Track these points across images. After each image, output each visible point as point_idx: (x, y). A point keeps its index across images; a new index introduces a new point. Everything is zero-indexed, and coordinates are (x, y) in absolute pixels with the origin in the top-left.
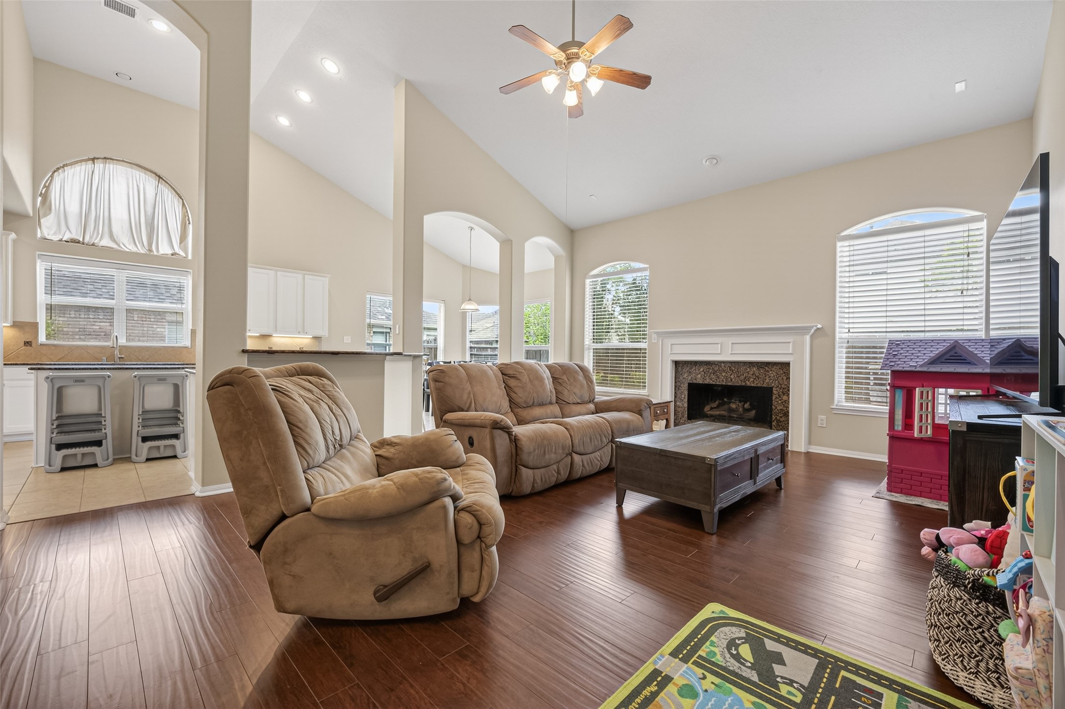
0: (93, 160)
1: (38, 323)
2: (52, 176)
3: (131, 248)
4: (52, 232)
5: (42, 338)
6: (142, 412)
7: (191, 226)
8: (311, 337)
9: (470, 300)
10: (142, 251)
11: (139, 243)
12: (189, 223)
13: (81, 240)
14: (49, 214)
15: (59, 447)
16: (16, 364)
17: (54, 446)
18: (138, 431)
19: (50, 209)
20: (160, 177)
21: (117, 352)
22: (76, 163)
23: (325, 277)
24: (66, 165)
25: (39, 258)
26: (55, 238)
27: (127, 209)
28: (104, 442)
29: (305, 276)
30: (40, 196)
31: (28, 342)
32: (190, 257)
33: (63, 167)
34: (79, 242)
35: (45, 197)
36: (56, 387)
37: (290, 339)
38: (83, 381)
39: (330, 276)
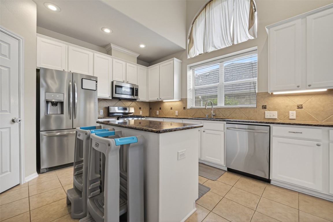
0: (205, 7)
1: (187, 98)
2: (192, 26)
4: (193, 54)
11: (226, 42)
12: (255, 11)
13: (203, 53)
21: (212, 112)
22: (200, 13)
26: (194, 56)
30: (188, 39)
31: (184, 108)
33: (196, 19)
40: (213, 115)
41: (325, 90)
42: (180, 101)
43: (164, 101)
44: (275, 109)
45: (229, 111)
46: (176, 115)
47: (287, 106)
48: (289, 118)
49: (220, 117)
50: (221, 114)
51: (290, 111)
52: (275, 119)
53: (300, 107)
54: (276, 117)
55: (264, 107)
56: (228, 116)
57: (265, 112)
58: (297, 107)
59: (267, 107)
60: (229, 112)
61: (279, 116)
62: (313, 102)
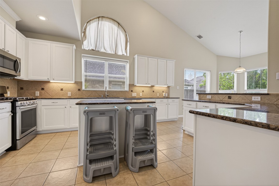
0: (99, 18)
1: (82, 82)
2: (86, 25)
3: (110, 52)
4: (86, 47)
5: (83, 88)
6: (135, 135)
7: (128, 43)
8: (167, 86)
9: (240, 67)
10: (113, 53)
11: (112, 51)
12: (128, 42)
13: (95, 50)
14: (86, 40)
15: (91, 162)
16: (75, 98)
17: (88, 161)
18: (133, 148)
19: (86, 38)
20: (119, 24)
21: (106, 93)
22: (94, 19)
23: (173, 61)
24: (90, 20)
25: (83, 57)
26: (87, 49)
27: (108, 37)
28: (115, 156)
29: (167, 61)
30: (83, 33)
31: (79, 89)
32: (128, 55)
33: (90, 21)
34: (94, 50)
35: (85, 33)
36: (90, 118)
37: (159, 88)
38: (104, 114)
39: (175, 60)
40: (107, 95)
41: (150, 86)
42: (74, 83)
43: (51, 81)
44: (135, 92)
46: (68, 96)
47: (139, 91)
48: (140, 96)
49: (110, 96)
51: (140, 93)
53: (143, 91)
54: (136, 96)
55: (132, 91)
56: (115, 96)
57: (132, 93)
58: (142, 92)
59: (133, 91)
61: (137, 95)
62: (147, 90)
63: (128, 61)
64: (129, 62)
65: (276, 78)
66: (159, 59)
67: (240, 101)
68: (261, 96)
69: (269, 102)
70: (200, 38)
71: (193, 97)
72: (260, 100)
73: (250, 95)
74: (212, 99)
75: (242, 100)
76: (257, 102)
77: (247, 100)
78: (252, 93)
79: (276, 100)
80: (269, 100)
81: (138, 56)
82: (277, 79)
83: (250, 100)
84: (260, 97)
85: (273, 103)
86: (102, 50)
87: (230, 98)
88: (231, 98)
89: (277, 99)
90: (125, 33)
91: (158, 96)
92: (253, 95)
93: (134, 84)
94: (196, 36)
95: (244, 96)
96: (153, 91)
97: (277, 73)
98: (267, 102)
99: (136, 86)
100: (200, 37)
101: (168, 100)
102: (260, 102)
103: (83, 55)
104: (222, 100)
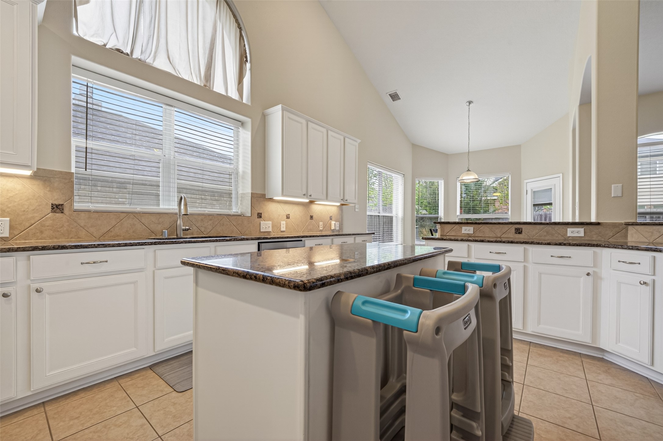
1: (72, 174)
3: (186, 77)
7: (248, 64)
8: (337, 204)
9: (469, 170)
10: (196, 81)
11: (196, 74)
12: (247, 61)
13: (129, 53)
21: (180, 222)
23: (356, 141)
26: (97, 41)
29: (346, 139)
31: (58, 206)
32: (246, 101)
34: (126, 55)
37: (323, 207)
39: (360, 141)
40: (183, 230)
41: (307, 201)
42: (34, 177)
44: (269, 220)
45: (211, 220)
47: (279, 215)
48: (281, 230)
49: (193, 234)
50: (195, 228)
51: (281, 222)
52: (269, 232)
53: (288, 217)
54: (270, 230)
55: (260, 216)
56: (209, 230)
57: (260, 223)
58: (286, 217)
59: (263, 216)
60: (211, 222)
61: (273, 227)
62: (296, 212)
63: (248, 120)
64: (249, 126)
65: (611, 193)
66: (331, 131)
67: (543, 238)
68: (586, 227)
69: (599, 238)
70: (393, 101)
71: (392, 230)
72: (583, 235)
73: (563, 226)
74: (476, 235)
75: (545, 236)
76: (578, 238)
77: (556, 235)
78: (569, 222)
79: (611, 234)
80: (600, 235)
81: (283, 110)
82: (612, 196)
83: (562, 236)
84: (583, 229)
85: (606, 240)
86: (161, 64)
87: (519, 231)
88: (522, 231)
89: (613, 233)
90: (238, 30)
91: (321, 231)
92: (569, 226)
93: (265, 195)
94: (388, 94)
95: (550, 228)
96: (312, 217)
97: (612, 185)
98: (597, 239)
99: (271, 200)
100: (395, 97)
101: (355, 238)
102: (583, 239)
103: (76, 60)
104: (500, 237)
